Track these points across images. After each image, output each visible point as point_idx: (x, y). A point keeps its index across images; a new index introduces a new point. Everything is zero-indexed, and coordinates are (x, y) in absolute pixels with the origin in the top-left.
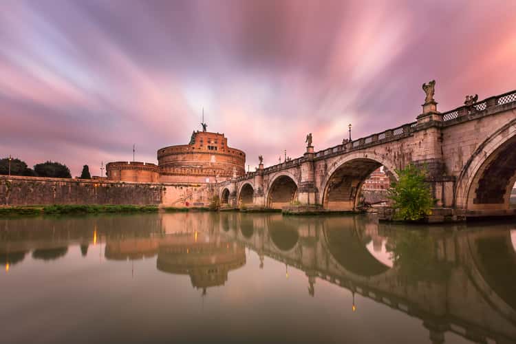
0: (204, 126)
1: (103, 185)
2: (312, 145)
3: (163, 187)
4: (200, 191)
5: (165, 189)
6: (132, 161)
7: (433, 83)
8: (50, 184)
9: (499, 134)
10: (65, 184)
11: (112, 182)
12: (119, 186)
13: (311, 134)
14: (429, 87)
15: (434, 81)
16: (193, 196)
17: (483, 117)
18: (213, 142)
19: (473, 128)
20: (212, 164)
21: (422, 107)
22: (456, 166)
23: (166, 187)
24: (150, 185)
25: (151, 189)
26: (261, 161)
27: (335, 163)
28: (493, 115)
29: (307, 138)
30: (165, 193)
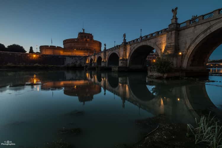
0: (84, 30)
1: (38, 56)
2: (125, 39)
3: (65, 57)
4: (81, 59)
5: (65, 58)
6: (51, 45)
7: (176, 9)
8: (13, 55)
9: (203, 34)
10: (20, 55)
12: (45, 56)
13: (125, 34)
14: (175, 11)
15: (177, 8)
16: (78, 61)
17: (197, 25)
18: (87, 37)
19: (192, 31)
20: (87, 47)
21: (171, 20)
22: (183, 49)
25: (59, 58)
26: (105, 46)
27: (134, 47)
28: (201, 24)
29: (124, 36)
30: (65, 60)
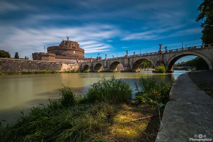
1: (38, 62)
4: (75, 65)
5: (62, 65)
8: (17, 62)
9: (173, 57)
10: (23, 62)
11: (42, 61)
12: (44, 63)
17: (170, 53)
18: (74, 45)
19: (168, 55)
20: (74, 54)
23: (62, 64)
24: (56, 63)
25: (57, 64)
30: (62, 66)
